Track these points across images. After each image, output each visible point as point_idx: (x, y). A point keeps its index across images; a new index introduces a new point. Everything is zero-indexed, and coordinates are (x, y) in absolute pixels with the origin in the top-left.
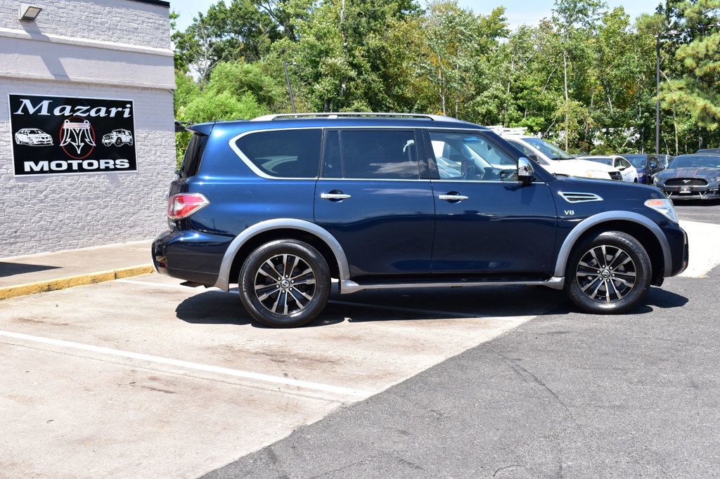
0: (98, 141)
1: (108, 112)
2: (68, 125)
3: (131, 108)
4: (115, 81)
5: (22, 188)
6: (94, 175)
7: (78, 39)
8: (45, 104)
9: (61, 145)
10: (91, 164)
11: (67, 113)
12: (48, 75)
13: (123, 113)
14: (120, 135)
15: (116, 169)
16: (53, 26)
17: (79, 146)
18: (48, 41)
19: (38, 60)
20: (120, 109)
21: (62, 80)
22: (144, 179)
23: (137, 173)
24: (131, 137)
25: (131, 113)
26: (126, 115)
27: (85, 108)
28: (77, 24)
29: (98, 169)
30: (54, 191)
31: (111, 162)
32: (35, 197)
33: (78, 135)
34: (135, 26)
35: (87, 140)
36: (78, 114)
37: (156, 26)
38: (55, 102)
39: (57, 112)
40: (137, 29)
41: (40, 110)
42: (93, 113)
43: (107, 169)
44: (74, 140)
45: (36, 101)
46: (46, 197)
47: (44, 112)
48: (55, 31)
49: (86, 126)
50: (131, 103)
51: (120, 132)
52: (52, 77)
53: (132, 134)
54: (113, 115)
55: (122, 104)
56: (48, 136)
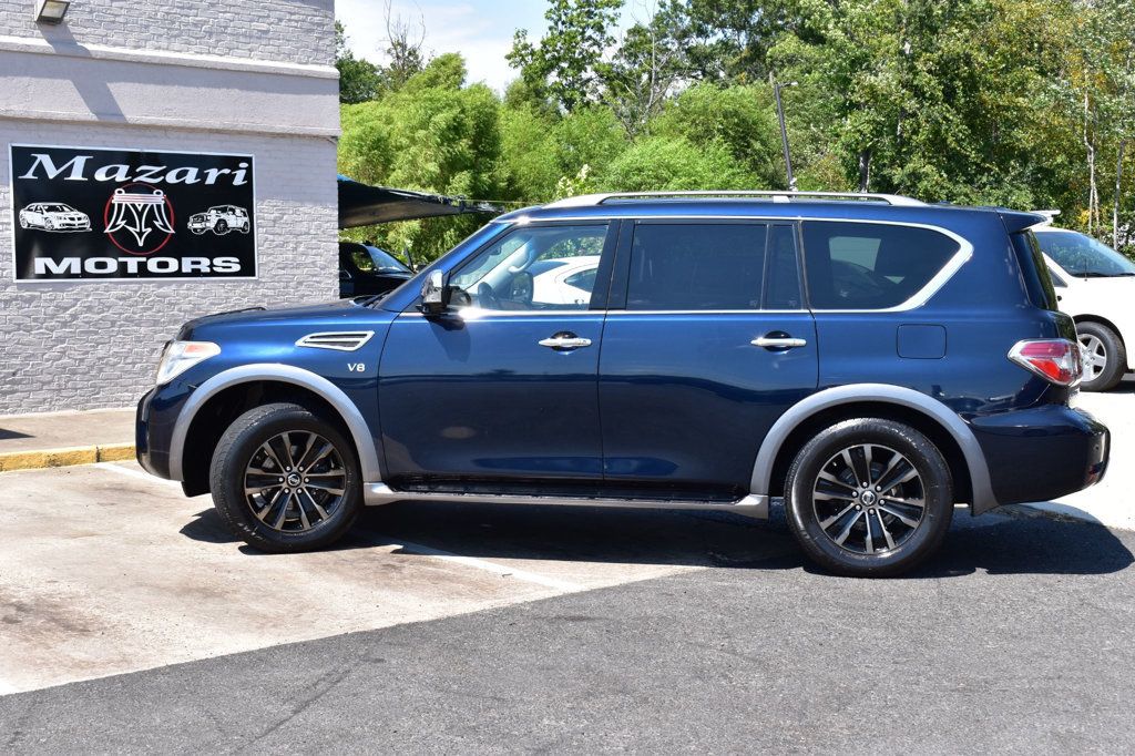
0: (180, 224)
1: (202, 176)
2: (119, 198)
3: (249, 170)
4: (216, 123)
5: (30, 300)
6: (170, 283)
7: (147, 52)
9: (107, 231)
10: (163, 265)
11: (120, 177)
12: (84, 113)
14: (223, 216)
15: (213, 274)
16: (101, 31)
17: (140, 234)
18: (87, 56)
19: (67, 86)
20: (227, 171)
21: (110, 119)
22: (270, 293)
23: (257, 282)
24: (246, 219)
25: (248, 176)
26: (239, 180)
27: (157, 169)
28: (147, 27)
29: (179, 273)
30: (89, 309)
31: (205, 262)
32: (53, 317)
33: (140, 215)
34: (264, 27)
35: (158, 224)
36: (142, 178)
37: (306, 26)
38: (98, 159)
39: (101, 176)
40: (267, 32)
41: (69, 171)
42: (171, 178)
43: (196, 273)
44: (131, 222)
46: (74, 317)
47: (77, 175)
48: (104, 40)
49: (158, 199)
50: (249, 160)
51: (224, 210)
52: (95, 118)
53: (250, 213)
54: (211, 180)
55: (233, 163)
56: (82, 215)
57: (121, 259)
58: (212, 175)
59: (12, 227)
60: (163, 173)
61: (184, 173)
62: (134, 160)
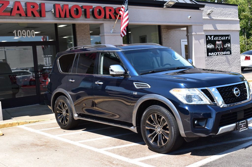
0: (223, 47)
1: (225, 38)
2: (217, 42)
3: (230, 37)
4: (227, 29)
5: (208, 60)
6: (222, 56)
7: (219, 18)
8: (213, 37)
9: (216, 48)
10: (222, 53)
11: (217, 39)
12: (213, 29)
13: (228, 38)
14: (228, 45)
15: (227, 54)
16: (214, 15)
17: (219, 48)
18: (213, 19)
19: (211, 25)
20: (228, 37)
21: (216, 30)
22: (233, 57)
23: (232, 55)
24: (230, 45)
25: (230, 38)
26: (229, 39)
27: (221, 37)
28: (218, 14)
29: (223, 55)
30: (214, 61)
31: (226, 52)
32: (211, 63)
33: (219, 45)
34: (230, 13)
35: (221, 46)
36: (219, 39)
37: (235, 12)
39: (215, 39)
40: (231, 13)
41: (211, 39)
42: (222, 39)
43: (225, 54)
44: (218, 47)
45: (211, 36)
46: (213, 62)
47: (212, 39)
49: (221, 42)
50: (230, 35)
51: (228, 44)
52: (214, 29)
53: (230, 44)
54: (226, 39)
55: (228, 36)
56: (213, 46)
57: (218, 53)
58: (226, 38)
59: (206, 48)
60: (221, 38)
61: (223, 38)
62: (218, 36)
